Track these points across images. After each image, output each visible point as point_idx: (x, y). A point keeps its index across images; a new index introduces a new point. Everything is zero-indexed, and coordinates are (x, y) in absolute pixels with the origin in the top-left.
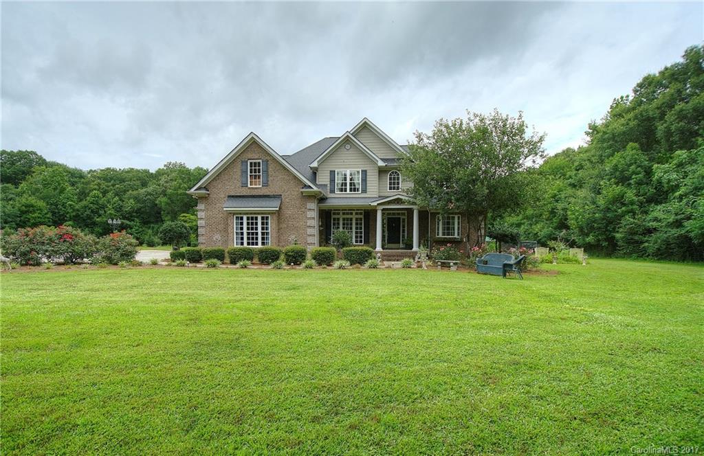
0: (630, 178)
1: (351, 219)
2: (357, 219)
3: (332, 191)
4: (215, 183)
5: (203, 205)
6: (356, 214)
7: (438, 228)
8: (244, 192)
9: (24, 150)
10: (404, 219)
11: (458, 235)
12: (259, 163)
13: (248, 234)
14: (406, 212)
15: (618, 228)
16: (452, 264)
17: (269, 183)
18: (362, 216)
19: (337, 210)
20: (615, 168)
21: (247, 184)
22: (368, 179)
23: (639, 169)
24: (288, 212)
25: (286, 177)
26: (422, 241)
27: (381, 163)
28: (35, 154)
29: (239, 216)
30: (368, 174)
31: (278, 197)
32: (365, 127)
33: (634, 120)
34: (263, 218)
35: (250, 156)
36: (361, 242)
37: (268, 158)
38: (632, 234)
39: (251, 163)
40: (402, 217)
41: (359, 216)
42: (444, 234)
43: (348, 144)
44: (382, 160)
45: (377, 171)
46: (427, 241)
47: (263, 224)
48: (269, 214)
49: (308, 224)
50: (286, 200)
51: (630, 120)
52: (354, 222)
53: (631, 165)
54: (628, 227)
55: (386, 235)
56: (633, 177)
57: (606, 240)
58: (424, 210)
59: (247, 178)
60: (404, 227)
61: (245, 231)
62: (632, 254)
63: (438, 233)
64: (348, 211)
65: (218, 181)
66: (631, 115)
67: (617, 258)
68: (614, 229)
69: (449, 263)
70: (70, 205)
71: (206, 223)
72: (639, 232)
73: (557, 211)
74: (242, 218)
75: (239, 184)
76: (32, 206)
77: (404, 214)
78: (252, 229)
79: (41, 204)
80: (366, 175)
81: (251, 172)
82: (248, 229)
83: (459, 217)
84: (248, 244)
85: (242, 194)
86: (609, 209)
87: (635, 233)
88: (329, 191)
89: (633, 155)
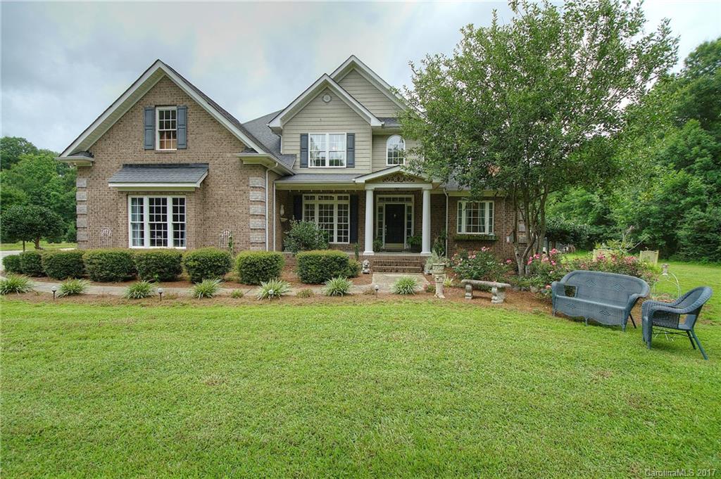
0: (692, 161)
1: (332, 207)
2: (340, 206)
3: (304, 165)
4: (103, 145)
5: (85, 182)
6: (340, 198)
7: (460, 219)
8: (150, 158)
9: (12, 137)
10: (409, 208)
11: (490, 231)
12: (174, 112)
13: (152, 226)
14: (412, 196)
15: (681, 224)
16: (495, 290)
17: (189, 144)
18: (347, 202)
19: (311, 192)
20: (673, 150)
21: (154, 145)
22: (356, 147)
23: (704, 150)
24: (219, 191)
25: (216, 135)
26: (436, 240)
27: (375, 123)
28: (24, 140)
29: (138, 197)
30: (356, 139)
31: (203, 166)
32: (352, 70)
33: (690, 95)
34: (175, 201)
35: (159, 100)
36: (346, 240)
37: (188, 104)
38: (701, 231)
39: (161, 113)
40: (407, 204)
41: (344, 202)
42: (468, 230)
43: (327, 94)
44: (380, 119)
45: (370, 135)
46: (444, 239)
47: (175, 210)
48: (184, 193)
49: (251, 212)
50: (216, 171)
51: (685, 94)
52: (336, 211)
53: (694, 145)
54: (695, 222)
55: (384, 230)
56: (698, 160)
57: (663, 238)
58: (439, 193)
59: (155, 135)
60: (409, 218)
61: (146, 221)
62: (701, 256)
63: (460, 227)
64: (326, 192)
65: (108, 142)
66: (686, 89)
67: (677, 260)
68: (674, 225)
69: (490, 287)
70: (54, 196)
71: (88, 208)
72: (712, 229)
73: (593, 204)
74: (141, 201)
75: (142, 146)
76: (11, 196)
77: (409, 200)
78: (158, 218)
79: (21, 193)
80: (354, 139)
81: (161, 127)
82: (151, 218)
83: (491, 204)
84: (153, 243)
85: (145, 162)
86: (669, 200)
87: (708, 230)
88: (298, 164)
89: (696, 134)
